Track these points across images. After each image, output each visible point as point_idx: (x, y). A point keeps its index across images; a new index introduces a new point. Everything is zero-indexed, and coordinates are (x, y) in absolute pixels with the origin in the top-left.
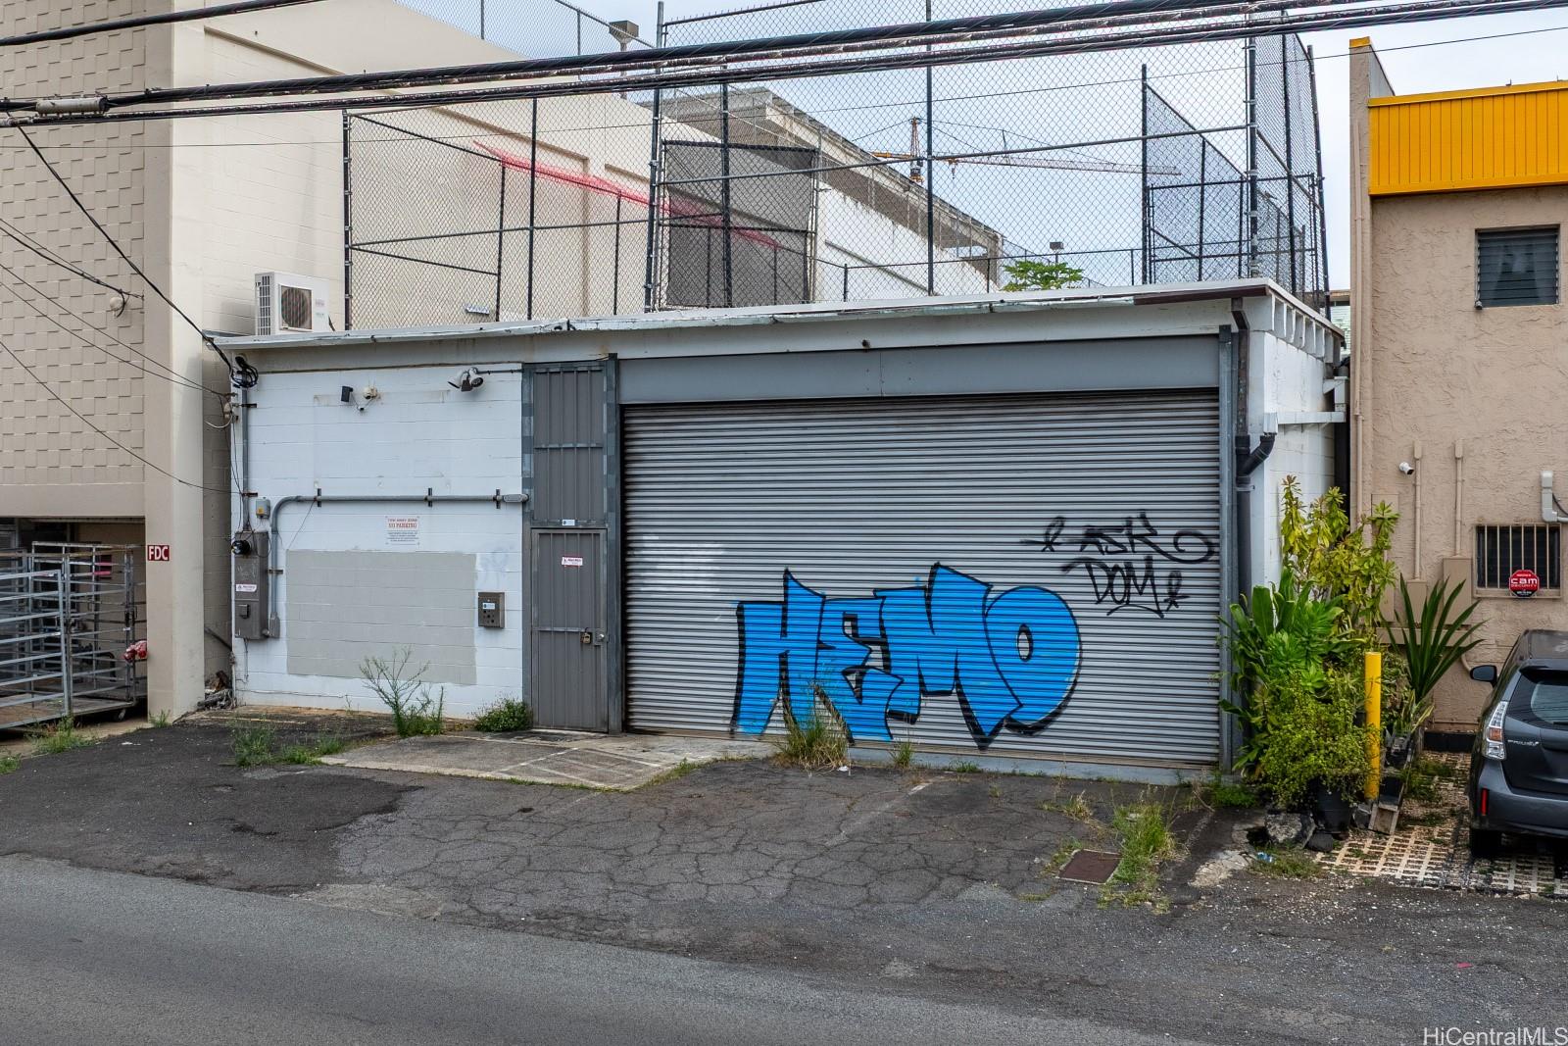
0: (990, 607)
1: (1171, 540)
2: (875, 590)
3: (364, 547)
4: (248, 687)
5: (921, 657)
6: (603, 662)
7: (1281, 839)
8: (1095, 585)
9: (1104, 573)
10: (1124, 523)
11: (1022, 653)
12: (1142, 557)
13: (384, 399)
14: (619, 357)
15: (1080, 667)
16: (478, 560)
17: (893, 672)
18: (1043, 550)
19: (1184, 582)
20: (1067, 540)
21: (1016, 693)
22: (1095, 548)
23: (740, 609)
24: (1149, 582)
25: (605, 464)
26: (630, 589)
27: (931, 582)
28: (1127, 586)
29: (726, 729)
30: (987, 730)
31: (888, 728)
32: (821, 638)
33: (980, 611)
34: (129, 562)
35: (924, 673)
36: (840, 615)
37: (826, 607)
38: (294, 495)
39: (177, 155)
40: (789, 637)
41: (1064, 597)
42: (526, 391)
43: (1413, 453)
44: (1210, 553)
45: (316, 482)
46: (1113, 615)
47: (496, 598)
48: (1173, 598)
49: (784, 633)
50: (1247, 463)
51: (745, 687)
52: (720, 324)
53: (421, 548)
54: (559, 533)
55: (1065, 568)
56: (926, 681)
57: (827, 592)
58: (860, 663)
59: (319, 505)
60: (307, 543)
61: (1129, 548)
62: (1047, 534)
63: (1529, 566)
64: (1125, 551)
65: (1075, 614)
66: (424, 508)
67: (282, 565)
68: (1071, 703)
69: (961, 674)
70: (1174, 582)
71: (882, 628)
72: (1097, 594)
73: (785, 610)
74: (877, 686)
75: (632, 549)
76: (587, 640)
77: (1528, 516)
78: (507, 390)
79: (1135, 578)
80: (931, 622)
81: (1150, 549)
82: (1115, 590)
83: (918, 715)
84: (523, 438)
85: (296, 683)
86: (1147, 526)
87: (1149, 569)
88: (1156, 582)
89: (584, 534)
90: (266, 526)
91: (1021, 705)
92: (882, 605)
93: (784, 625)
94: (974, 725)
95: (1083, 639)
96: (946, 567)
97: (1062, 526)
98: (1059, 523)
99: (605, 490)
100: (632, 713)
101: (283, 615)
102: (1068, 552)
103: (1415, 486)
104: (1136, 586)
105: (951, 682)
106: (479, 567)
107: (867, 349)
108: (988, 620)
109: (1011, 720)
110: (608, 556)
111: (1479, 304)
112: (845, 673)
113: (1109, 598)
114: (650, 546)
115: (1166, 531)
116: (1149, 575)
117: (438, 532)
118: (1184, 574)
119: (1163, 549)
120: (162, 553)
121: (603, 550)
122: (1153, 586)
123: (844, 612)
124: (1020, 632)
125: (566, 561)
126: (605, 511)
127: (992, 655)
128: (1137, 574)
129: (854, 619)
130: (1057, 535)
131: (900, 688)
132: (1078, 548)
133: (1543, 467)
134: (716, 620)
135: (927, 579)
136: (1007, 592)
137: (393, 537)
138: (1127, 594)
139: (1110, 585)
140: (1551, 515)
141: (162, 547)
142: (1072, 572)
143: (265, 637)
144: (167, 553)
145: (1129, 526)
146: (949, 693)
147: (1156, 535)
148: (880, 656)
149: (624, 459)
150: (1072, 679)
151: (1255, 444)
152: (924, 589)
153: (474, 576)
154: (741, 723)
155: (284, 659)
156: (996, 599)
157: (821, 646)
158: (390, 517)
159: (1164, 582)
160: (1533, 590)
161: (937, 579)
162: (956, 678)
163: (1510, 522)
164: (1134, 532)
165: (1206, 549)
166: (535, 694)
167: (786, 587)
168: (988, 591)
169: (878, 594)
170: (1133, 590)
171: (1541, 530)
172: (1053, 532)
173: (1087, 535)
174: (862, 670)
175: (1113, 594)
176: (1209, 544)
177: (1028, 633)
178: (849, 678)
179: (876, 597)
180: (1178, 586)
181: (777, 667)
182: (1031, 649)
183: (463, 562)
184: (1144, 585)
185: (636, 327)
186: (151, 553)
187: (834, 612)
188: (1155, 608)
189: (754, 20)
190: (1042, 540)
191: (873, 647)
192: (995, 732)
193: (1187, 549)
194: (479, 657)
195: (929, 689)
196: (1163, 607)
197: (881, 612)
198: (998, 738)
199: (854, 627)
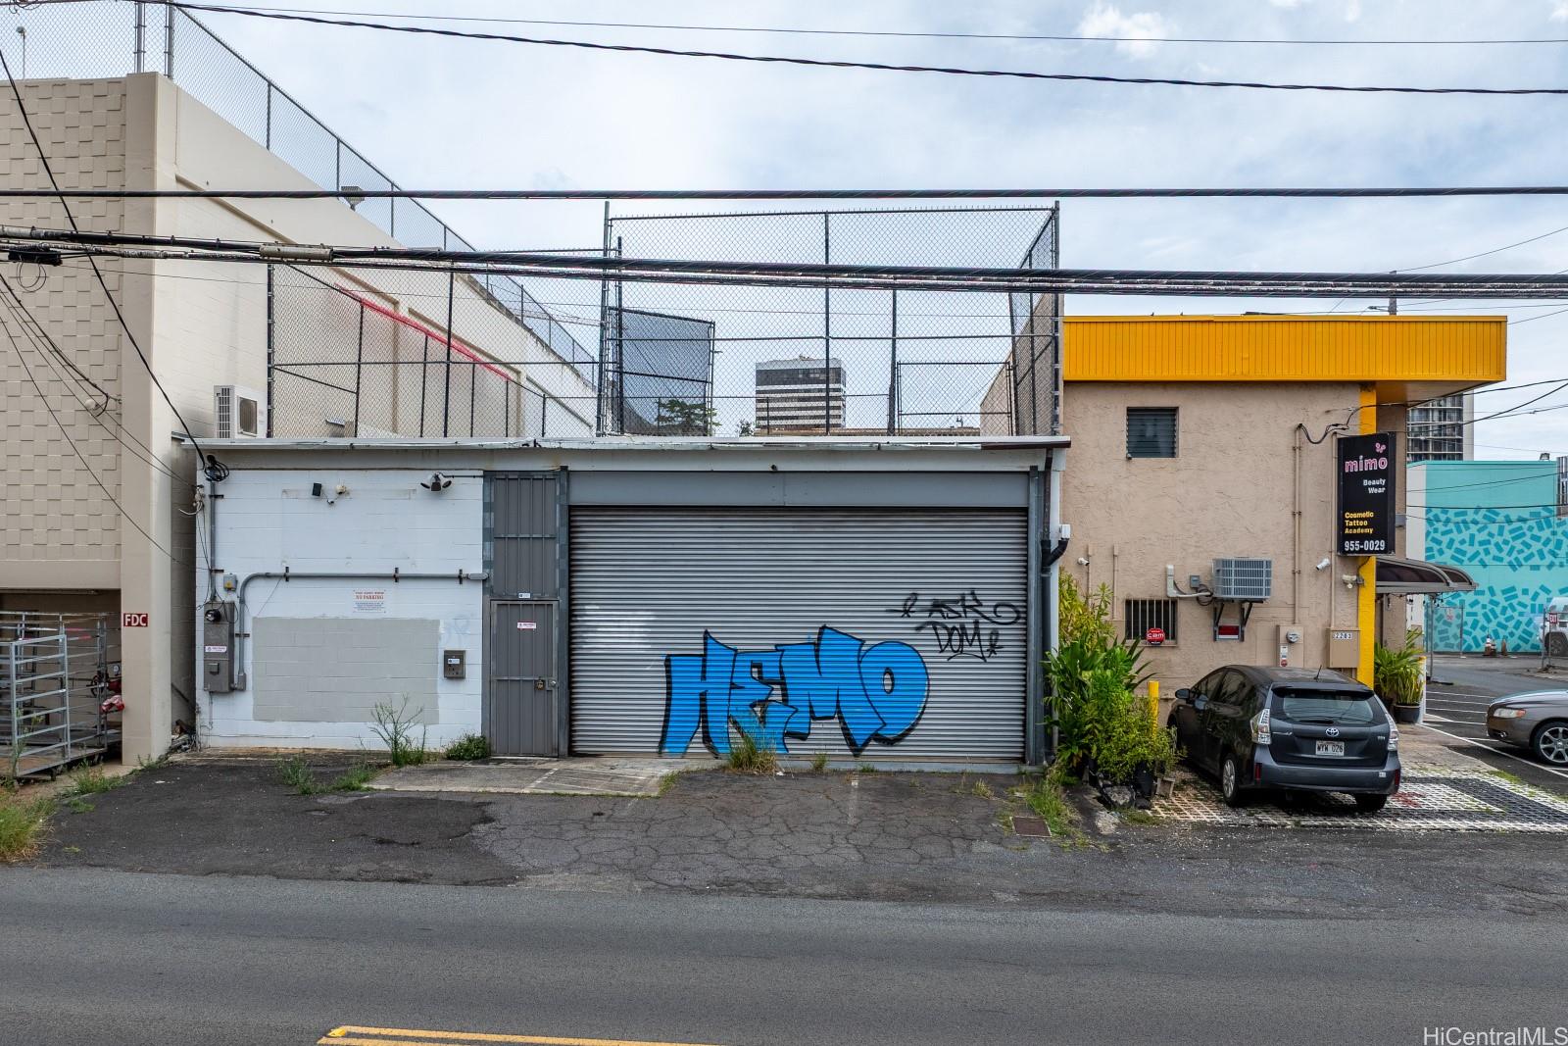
0: (863, 656)
1: (992, 609)
2: (776, 645)
3: (331, 614)
4: (214, 732)
5: (811, 692)
6: (555, 703)
7: (1121, 802)
8: (939, 640)
9: (946, 632)
10: (958, 598)
11: (886, 688)
12: (971, 621)
13: (351, 495)
14: (569, 469)
15: (928, 696)
16: (442, 623)
17: (790, 704)
18: (902, 616)
19: (1000, 638)
20: (919, 609)
21: (881, 716)
22: (940, 615)
23: (667, 660)
24: (976, 638)
25: (557, 550)
26: (574, 646)
27: (819, 639)
28: (961, 640)
29: (655, 750)
30: (859, 743)
31: (784, 744)
32: (734, 681)
33: (856, 659)
34: (101, 628)
35: (813, 704)
36: (750, 664)
37: (738, 658)
38: (263, 571)
39: (157, 282)
40: (708, 680)
41: (917, 648)
42: (487, 493)
43: (1087, 551)
44: (1018, 618)
45: (284, 562)
46: (952, 660)
47: (460, 655)
48: (993, 648)
49: (704, 677)
50: (1050, 558)
51: (671, 719)
52: (666, 448)
53: (388, 615)
54: (516, 604)
55: (918, 629)
56: (815, 709)
57: (738, 647)
58: (764, 698)
59: (287, 580)
60: (274, 611)
61: (963, 615)
62: (905, 605)
63: (1159, 626)
64: (960, 617)
65: (925, 660)
66: (391, 584)
67: (248, 629)
68: (921, 722)
69: (841, 704)
70: (994, 638)
71: (781, 673)
72: (940, 646)
73: (704, 661)
74: (777, 714)
75: (576, 616)
76: (539, 686)
77: (1158, 594)
78: (470, 492)
79: (966, 635)
80: (819, 667)
81: (977, 615)
82: (953, 643)
83: (809, 734)
84: (484, 529)
85: (263, 728)
86: (977, 601)
87: (977, 628)
88: (982, 638)
89: (539, 606)
90: (234, 597)
91: (885, 724)
92: (782, 656)
93: (704, 672)
94: (850, 739)
95: (930, 677)
96: (831, 628)
97: (916, 600)
98: (914, 597)
99: (557, 571)
100: (575, 741)
101: (249, 671)
102: (923, 617)
103: (1088, 573)
104: (968, 640)
105: (834, 710)
106: (442, 630)
107: (774, 471)
108: (862, 665)
109: (877, 735)
110: (560, 621)
111: (1129, 455)
112: (753, 706)
113: (949, 649)
114: (592, 614)
115: (988, 602)
116: (977, 633)
117: (401, 604)
118: (1000, 632)
119: (987, 615)
120: (139, 620)
121: (556, 617)
122: (979, 640)
123: (752, 661)
124: (885, 674)
125: (522, 626)
126: (557, 586)
127: (865, 690)
128: (968, 632)
129: (759, 666)
130: (912, 605)
131: (796, 715)
132: (927, 615)
133: (1166, 562)
134: (648, 669)
135: (816, 636)
136: (876, 645)
137: (360, 606)
138: (962, 646)
139: (950, 640)
140: (1173, 593)
141: (139, 615)
142: (923, 631)
143: (232, 690)
144: (145, 620)
145: (963, 600)
146: (832, 718)
147: (981, 605)
148: (780, 692)
149: (571, 547)
150: (923, 705)
151: (1054, 545)
152: (814, 644)
153: (438, 637)
154: (667, 745)
155: (250, 708)
156: (867, 651)
157: (733, 686)
158: (357, 590)
159: (987, 638)
160: (1161, 641)
161: (824, 636)
162: (838, 707)
163: (1147, 597)
164: (967, 604)
165: (1015, 615)
166: (494, 730)
167: (705, 644)
168: (862, 645)
169: (779, 648)
170: (966, 643)
171: (1166, 603)
172: (909, 603)
173: (934, 606)
174: (764, 703)
175: (951, 646)
176: (1017, 612)
177: (891, 674)
178: (755, 709)
179: (777, 650)
180: (996, 640)
181: (698, 702)
182: (893, 685)
183: (428, 627)
184: (973, 640)
185: (593, 447)
186: (127, 620)
187: (744, 662)
188: (980, 655)
189: (686, 224)
190: (902, 609)
191: (775, 686)
192: (866, 744)
193: (1003, 615)
194: (442, 702)
195: (817, 715)
196: (986, 654)
197: (780, 661)
198: (868, 748)
199: (760, 672)
